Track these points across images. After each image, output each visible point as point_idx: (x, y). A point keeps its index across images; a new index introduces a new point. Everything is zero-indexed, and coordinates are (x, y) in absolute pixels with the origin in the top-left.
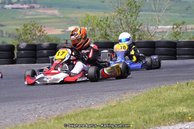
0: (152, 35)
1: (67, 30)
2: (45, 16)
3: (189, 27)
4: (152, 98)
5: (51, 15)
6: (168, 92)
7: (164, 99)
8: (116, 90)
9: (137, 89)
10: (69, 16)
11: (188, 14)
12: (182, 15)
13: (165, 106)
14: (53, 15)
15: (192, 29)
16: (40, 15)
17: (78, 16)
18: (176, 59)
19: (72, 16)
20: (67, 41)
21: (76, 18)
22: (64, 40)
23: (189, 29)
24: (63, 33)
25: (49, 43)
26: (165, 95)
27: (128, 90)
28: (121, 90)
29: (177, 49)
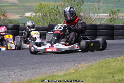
0: (93, 20)
1: (24, 16)
2: (7, 4)
3: (121, 15)
4: (103, 67)
5: (12, 4)
6: (115, 63)
7: (112, 68)
8: (72, 61)
9: (89, 61)
10: (25, 4)
11: (120, 5)
12: (115, 5)
13: (114, 73)
14: (13, 4)
15: (122, 17)
16: (3, 3)
17: (33, 4)
18: (113, 39)
19: (29, 4)
20: (24, 24)
21: (31, 6)
22: (22, 23)
23: (120, 17)
24: (21, 18)
25: (13, 24)
26: (113, 65)
27: (81, 61)
28: (76, 61)
29: (115, 31)
